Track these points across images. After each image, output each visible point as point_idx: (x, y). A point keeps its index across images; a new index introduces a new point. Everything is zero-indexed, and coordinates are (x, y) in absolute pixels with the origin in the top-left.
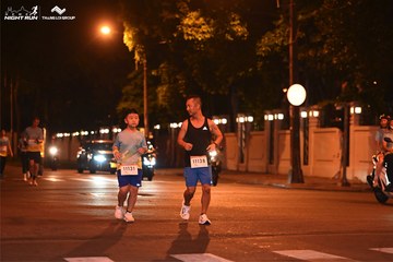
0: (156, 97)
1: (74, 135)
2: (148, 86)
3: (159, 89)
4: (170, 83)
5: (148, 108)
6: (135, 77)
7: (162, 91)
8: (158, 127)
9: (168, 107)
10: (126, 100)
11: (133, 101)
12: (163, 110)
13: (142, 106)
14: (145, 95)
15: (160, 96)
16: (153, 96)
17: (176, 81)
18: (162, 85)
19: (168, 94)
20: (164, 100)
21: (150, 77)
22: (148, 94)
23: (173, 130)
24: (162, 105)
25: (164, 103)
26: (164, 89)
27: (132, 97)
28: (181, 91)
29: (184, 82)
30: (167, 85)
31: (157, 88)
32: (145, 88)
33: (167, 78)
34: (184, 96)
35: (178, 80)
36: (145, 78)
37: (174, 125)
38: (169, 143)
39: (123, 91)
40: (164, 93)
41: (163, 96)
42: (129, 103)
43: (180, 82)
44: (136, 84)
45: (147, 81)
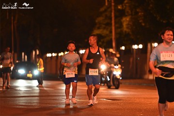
0: (121, 25)
1: (60, 54)
2: (116, 17)
3: (124, 19)
4: (132, 15)
5: (116, 34)
6: (106, 11)
7: (126, 21)
8: (123, 48)
9: (130, 33)
10: (99, 28)
11: (104, 28)
12: (127, 35)
13: (111, 32)
14: (113, 24)
15: (125, 25)
16: (119, 25)
17: (137, 13)
18: (126, 16)
19: (131, 23)
20: (127, 28)
21: (117, 10)
22: (115, 23)
23: (135, 51)
24: (126, 32)
25: (127, 30)
26: (128, 19)
27: (104, 26)
28: (140, 21)
29: (142, 14)
30: (130, 16)
31: (122, 19)
32: (113, 19)
33: (130, 11)
34: (143, 24)
35: (138, 13)
36: (113, 11)
37: (135, 47)
38: (131, 60)
39: (97, 21)
40: (127, 23)
41: (127, 25)
42: (101, 30)
43: (140, 14)
44: (106, 15)
45: (115, 13)
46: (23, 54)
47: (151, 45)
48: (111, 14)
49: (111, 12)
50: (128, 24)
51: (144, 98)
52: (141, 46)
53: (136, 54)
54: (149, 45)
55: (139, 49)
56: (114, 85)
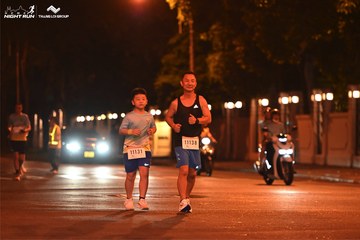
1: (99, 118)
2: (196, 54)
3: (210, 57)
4: (223, 50)
6: (178, 43)
7: (213, 60)
9: (222, 82)
10: (166, 73)
12: (215, 85)
15: (211, 67)
16: (202, 67)
17: (232, 47)
18: (213, 52)
19: (222, 65)
20: (216, 72)
21: (198, 43)
22: (196, 64)
23: (228, 112)
24: (213, 79)
25: (216, 77)
26: (217, 58)
27: (175, 69)
28: (239, 61)
29: (242, 48)
30: (221, 53)
31: (207, 56)
32: (192, 57)
33: (220, 44)
34: (243, 67)
35: (235, 46)
36: (192, 44)
37: (229, 105)
38: (222, 127)
39: (163, 61)
40: (216, 63)
41: (214, 67)
42: (171, 76)
43: (238, 48)
44: (179, 51)
45: (194, 47)
46: (36, 116)
47: (257, 103)
48: (188, 49)
49: (188, 45)
50: (217, 67)
51: (244, 194)
52: (239, 105)
53: (231, 117)
54: (253, 102)
55: (235, 109)
56: (281, 177)
